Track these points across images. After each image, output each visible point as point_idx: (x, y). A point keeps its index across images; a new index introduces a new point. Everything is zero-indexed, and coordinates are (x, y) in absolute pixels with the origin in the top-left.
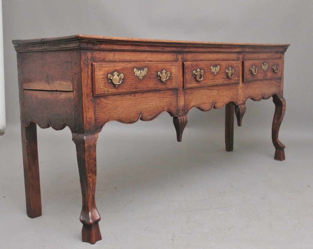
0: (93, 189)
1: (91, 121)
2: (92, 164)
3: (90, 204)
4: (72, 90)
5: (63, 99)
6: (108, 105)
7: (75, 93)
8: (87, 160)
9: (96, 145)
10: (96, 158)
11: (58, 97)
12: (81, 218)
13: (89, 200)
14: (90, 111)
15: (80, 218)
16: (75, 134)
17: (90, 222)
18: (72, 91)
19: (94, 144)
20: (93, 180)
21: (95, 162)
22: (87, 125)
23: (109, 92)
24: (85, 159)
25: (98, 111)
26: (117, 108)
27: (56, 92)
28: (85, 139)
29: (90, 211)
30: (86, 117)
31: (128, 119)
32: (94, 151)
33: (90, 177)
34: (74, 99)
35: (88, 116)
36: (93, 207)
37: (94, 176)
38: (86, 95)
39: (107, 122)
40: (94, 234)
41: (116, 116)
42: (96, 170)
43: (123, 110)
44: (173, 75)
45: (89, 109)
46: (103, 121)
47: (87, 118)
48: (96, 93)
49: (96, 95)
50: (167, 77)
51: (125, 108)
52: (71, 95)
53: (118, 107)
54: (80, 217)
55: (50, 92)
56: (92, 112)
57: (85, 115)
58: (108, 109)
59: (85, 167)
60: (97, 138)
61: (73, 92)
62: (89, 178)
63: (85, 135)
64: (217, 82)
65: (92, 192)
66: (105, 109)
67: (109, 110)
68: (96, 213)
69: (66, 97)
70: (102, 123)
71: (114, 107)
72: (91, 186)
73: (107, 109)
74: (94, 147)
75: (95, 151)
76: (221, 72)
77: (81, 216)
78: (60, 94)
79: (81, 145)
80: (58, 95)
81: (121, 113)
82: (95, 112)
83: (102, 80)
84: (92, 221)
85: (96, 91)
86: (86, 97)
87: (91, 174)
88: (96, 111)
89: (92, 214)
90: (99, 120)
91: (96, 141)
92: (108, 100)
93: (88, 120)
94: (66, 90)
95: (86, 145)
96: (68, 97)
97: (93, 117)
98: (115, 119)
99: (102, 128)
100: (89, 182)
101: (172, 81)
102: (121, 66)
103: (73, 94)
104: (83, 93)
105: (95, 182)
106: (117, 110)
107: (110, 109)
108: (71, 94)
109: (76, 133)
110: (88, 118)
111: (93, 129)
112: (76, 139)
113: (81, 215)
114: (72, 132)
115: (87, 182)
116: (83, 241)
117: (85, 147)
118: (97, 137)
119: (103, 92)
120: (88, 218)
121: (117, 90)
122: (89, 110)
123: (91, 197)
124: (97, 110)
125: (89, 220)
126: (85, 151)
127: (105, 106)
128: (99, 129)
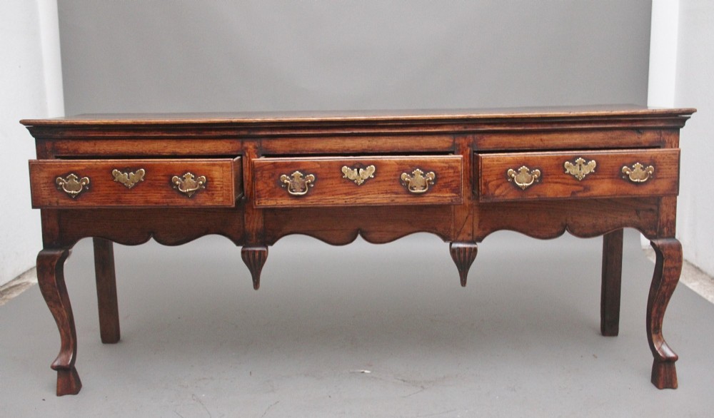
1: (53, 233)
2: (50, 290)
14: (50, 220)
19: (50, 265)
20: (58, 312)
22: (46, 237)
23: (60, 204)
25: (65, 221)
32: (50, 273)
37: (57, 306)
41: (99, 232)
43: (114, 223)
44: (215, 183)
45: (49, 216)
47: (46, 229)
50: (196, 186)
56: (55, 222)
64: (365, 200)
70: (72, 237)
74: (50, 269)
76: (378, 179)
81: (110, 227)
82: (59, 223)
83: (44, 185)
87: (51, 303)
90: (67, 233)
93: (48, 231)
97: (57, 228)
101: (213, 194)
102: (84, 166)
106: (102, 223)
119: (48, 204)
124: (63, 219)
128: (68, 245)
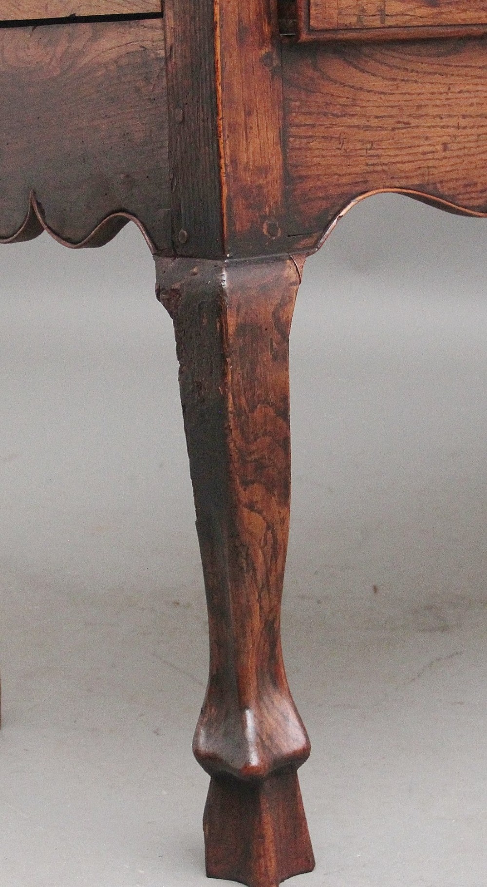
0: (272, 579)
1: (260, 187)
2: (265, 434)
3: (251, 662)
4: (154, 8)
5: (106, 66)
6: (363, 95)
7: (171, 22)
8: (239, 412)
9: (288, 324)
10: (285, 399)
11: (82, 53)
12: (202, 740)
13: (249, 640)
14: (255, 130)
15: (195, 743)
16: (171, 264)
17: (247, 763)
18: (159, 10)
19: (277, 320)
20: (268, 527)
21: (281, 421)
22: (239, 207)
23: (390, 22)
24: (224, 398)
25: (302, 131)
26: (414, 122)
27: (68, 28)
28: (225, 284)
29: (253, 704)
30: (234, 161)
31: (479, 187)
32: (275, 358)
33: (251, 507)
34: (167, 59)
35: (243, 158)
36: (267, 678)
37: (274, 499)
38: (233, 28)
39: (354, 197)
40: (269, 831)
41: (408, 167)
42: (288, 467)
43: (452, 131)
45: (249, 114)
46: (333, 191)
47: (241, 167)
48: (313, 23)
49: (311, 30)
51: (463, 122)
52: (150, 34)
53: (422, 112)
54: (197, 735)
55: (39, 28)
56: (271, 135)
57: (226, 151)
58: (363, 122)
59: (225, 446)
60: (295, 284)
61: (159, 15)
62: (246, 511)
63: (228, 266)
65: (264, 594)
66: (347, 121)
67: (367, 128)
68: (286, 719)
69: (123, 51)
70: (323, 198)
71: (394, 112)
72: (261, 558)
73: (355, 121)
74: (276, 336)
75: (281, 357)
77: (202, 732)
78: (94, 38)
79: (205, 321)
80: (78, 45)
81: (440, 147)
82: (284, 139)
84: (261, 759)
85: (313, 12)
86: (233, 40)
87: (257, 493)
88: (293, 130)
89: (260, 722)
90: (310, 184)
91: (287, 301)
92: (363, 71)
93: (247, 178)
94: (126, 11)
95: (232, 322)
96: (131, 49)
97: (276, 162)
98: (403, 182)
99: (326, 227)
100: (246, 538)
103: (164, 28)
104: (217, 18)
105: (279, 537)
106: (416, 132)
107: (374, 122)
108: (152, 28)
109: (175, 256)
110: (246, 169)
111: (272, 230)
112: (176, 286)
113: (200, 723)
114: (158, 251)
115: (234, 535)
116: (209, 875)
117: (222, 334)
118: (294, 278)
119: (354, 20)
120: (242, 744)
121: (435, 10)
122: (253, 120)
123: (257, 622)
124: (297, 121)
125: (246, 752)
126: (223, 357)
127: (343, 101)
128: (309, 235)
